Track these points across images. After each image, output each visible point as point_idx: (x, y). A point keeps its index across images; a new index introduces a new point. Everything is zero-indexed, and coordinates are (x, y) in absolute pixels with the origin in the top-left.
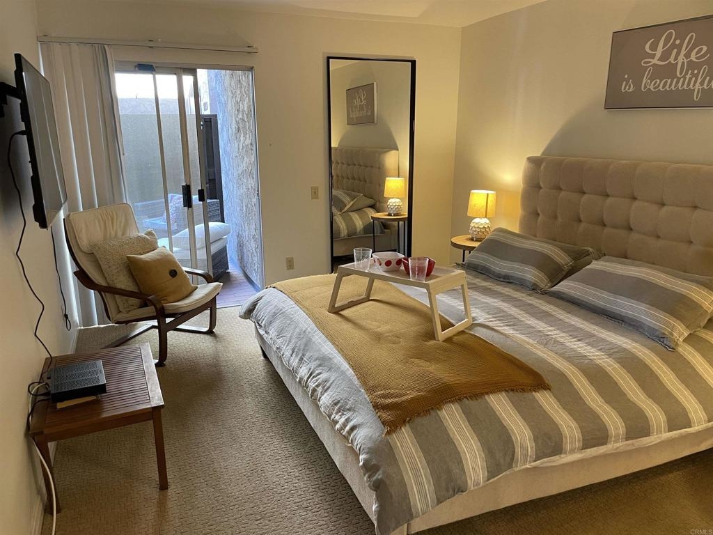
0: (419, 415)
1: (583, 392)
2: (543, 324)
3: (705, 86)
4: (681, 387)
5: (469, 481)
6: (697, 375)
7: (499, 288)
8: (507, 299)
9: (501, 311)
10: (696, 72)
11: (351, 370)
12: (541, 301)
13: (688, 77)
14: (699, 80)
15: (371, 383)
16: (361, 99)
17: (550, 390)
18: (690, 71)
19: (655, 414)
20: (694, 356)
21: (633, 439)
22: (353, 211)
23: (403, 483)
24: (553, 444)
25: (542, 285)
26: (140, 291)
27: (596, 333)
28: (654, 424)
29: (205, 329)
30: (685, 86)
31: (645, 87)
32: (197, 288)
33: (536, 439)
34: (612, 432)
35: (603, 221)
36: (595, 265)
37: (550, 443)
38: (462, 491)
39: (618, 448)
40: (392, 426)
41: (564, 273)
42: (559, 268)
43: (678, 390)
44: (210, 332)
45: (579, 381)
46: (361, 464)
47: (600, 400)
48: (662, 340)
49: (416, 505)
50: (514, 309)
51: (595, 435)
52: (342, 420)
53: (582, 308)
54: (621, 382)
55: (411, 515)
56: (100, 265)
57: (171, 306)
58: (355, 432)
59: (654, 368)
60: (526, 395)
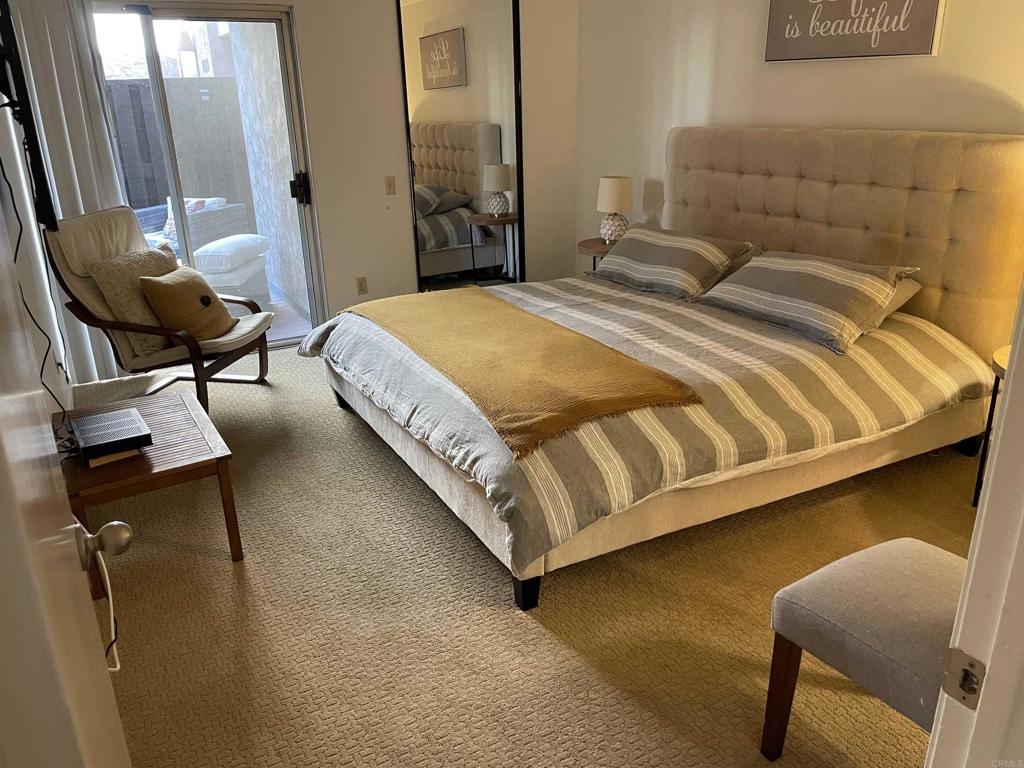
0: (552, 436)
1: (739, 404)
2: (693, 335)
3: (884, 28)
4: (851, 393)
5: (613, 503)
6: (870, 380)
7: (641, 299)
8: (651, 310)
9: (642, 323)
10: (873, 10)
11: (468, 398)
12: (691, 311)
13: (865, 15)
14: (877, 21)
15: (493, 408)
16: (442, 52)
17: (701, 403)
18: (866, 10)
19: (820, 424)
20: (866, 359)
21: (795, 451)
22: (442, 213)
23: (539, 510)
24: (705, 460)
25: (692, 291)
26: (162, 325)
27: (755, 341)
28: (818, 433)
29: (254, 378)
30: (861, 29)
31: (814, 31)
32: (238, 321)
33: (686, 455)
34: (771, 443)
35: (765, 209)
36: (757, 262)
37: (702, 459)
38: (606, 515)
39: (778, 463)
40: (523, 451)
41: (719, 275)
42: (713, 269)
43: (849, 398)
44: (261, 381)
45: (735, 393)
46: (489, 495)
47: (758, 412)
48: (830, 343)
49: (555, 533)
50: (660, 321)
51: (753, 449)
52: (462, 453)
53: (740, 315)
54: (782, 391)
55: (550, 543)
56: (101, 293)
57: (208, 343)
58: (477, 464)
59: (821, 375)
60: (675, 409)
